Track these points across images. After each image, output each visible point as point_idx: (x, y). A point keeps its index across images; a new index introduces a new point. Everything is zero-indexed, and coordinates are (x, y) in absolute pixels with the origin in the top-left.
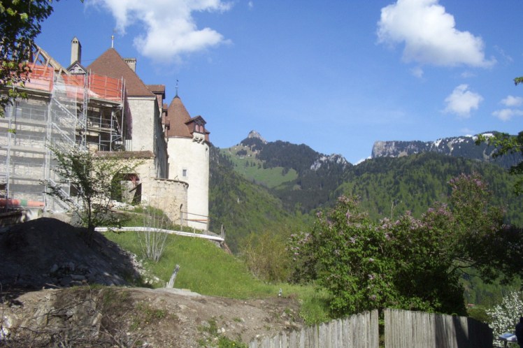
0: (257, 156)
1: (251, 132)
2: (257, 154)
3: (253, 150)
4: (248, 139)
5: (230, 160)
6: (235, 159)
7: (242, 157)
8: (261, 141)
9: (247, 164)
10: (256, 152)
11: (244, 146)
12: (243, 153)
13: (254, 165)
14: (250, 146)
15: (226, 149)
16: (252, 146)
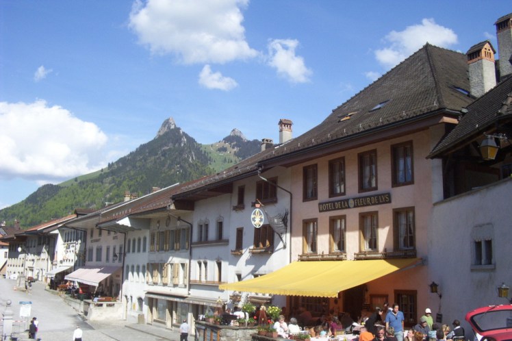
0: (235, 154)
1: (234, 130)
2: (235, 152)
3: (233, 148)
4: (230, 136)
5: (209, 155)
6: (215, 155)
7: (222, 154)
8: (242, 139)
9: (225, 160)
10: (235, 149)
11: (225, 143)
12: (224, 149)
13: (231, 161)
14: (230, 144)
15: (207, 145)
16: (232, 144)
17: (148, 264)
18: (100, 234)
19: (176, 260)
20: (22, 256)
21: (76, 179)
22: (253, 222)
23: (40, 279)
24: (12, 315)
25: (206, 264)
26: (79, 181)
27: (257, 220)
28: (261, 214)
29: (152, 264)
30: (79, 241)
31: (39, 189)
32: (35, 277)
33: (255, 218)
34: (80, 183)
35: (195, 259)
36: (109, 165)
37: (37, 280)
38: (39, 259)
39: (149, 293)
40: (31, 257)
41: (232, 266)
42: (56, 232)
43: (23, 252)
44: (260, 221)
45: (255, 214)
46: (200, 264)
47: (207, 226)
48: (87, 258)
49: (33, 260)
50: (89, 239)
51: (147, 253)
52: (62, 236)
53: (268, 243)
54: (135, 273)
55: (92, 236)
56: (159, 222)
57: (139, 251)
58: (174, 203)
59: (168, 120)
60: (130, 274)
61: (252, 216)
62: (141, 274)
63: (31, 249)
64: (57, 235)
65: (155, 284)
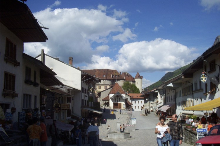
17: (182, 102)
18: (169, 91)
19: (189, 99)
20: (148, 102)
21: (180, 69)
22: (202, 80)
23: (155, 111)
24: (120, 122)
25: (198, 100)
26: (181, 69)
27: (204, 79)
28: (205, 76)
29: (183, 102)
30: (164, 95)
31: (165, 75)
32: (153, 110)
33: (202, 78)
34: (182, 70)
35: (194, 98)
36: (193, 61)
37: (154, 111)
38: (154, 103)
39: (183, 114)
40: (151, 102)
41: (205, 100)
42: (157, 91)
43: (148, 100)
44: (205, 80)
45: (202, 77)
46: (196, 100)
47: (197, 83)
48: (166, 101)
49: (152, 103)
50: (166, 93)
51: (181, 97)
52: (159, 93)
53: (214, 89)
54: (179, 106)
55: (167, 92)
56: (184, 84)
57: (179, 96)
58: (184, 75)
59: (218, 37)
60: (178, 106)
61: (201, 78)
62: (180, 106)
63: (151, 99)
64: (157, 93)
65: (184, 110)
